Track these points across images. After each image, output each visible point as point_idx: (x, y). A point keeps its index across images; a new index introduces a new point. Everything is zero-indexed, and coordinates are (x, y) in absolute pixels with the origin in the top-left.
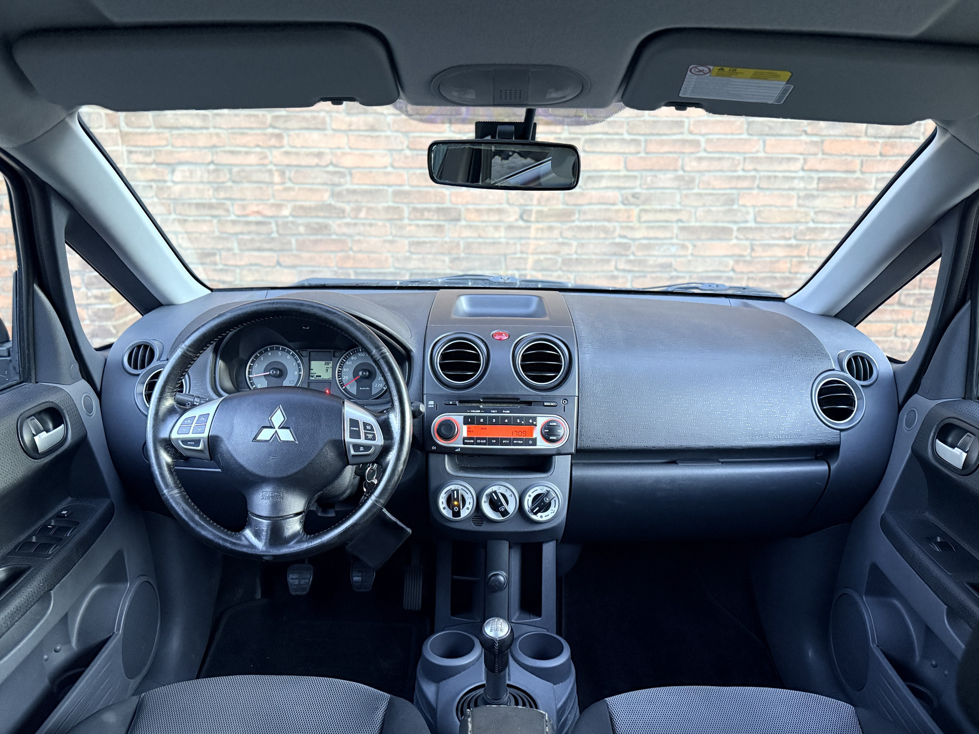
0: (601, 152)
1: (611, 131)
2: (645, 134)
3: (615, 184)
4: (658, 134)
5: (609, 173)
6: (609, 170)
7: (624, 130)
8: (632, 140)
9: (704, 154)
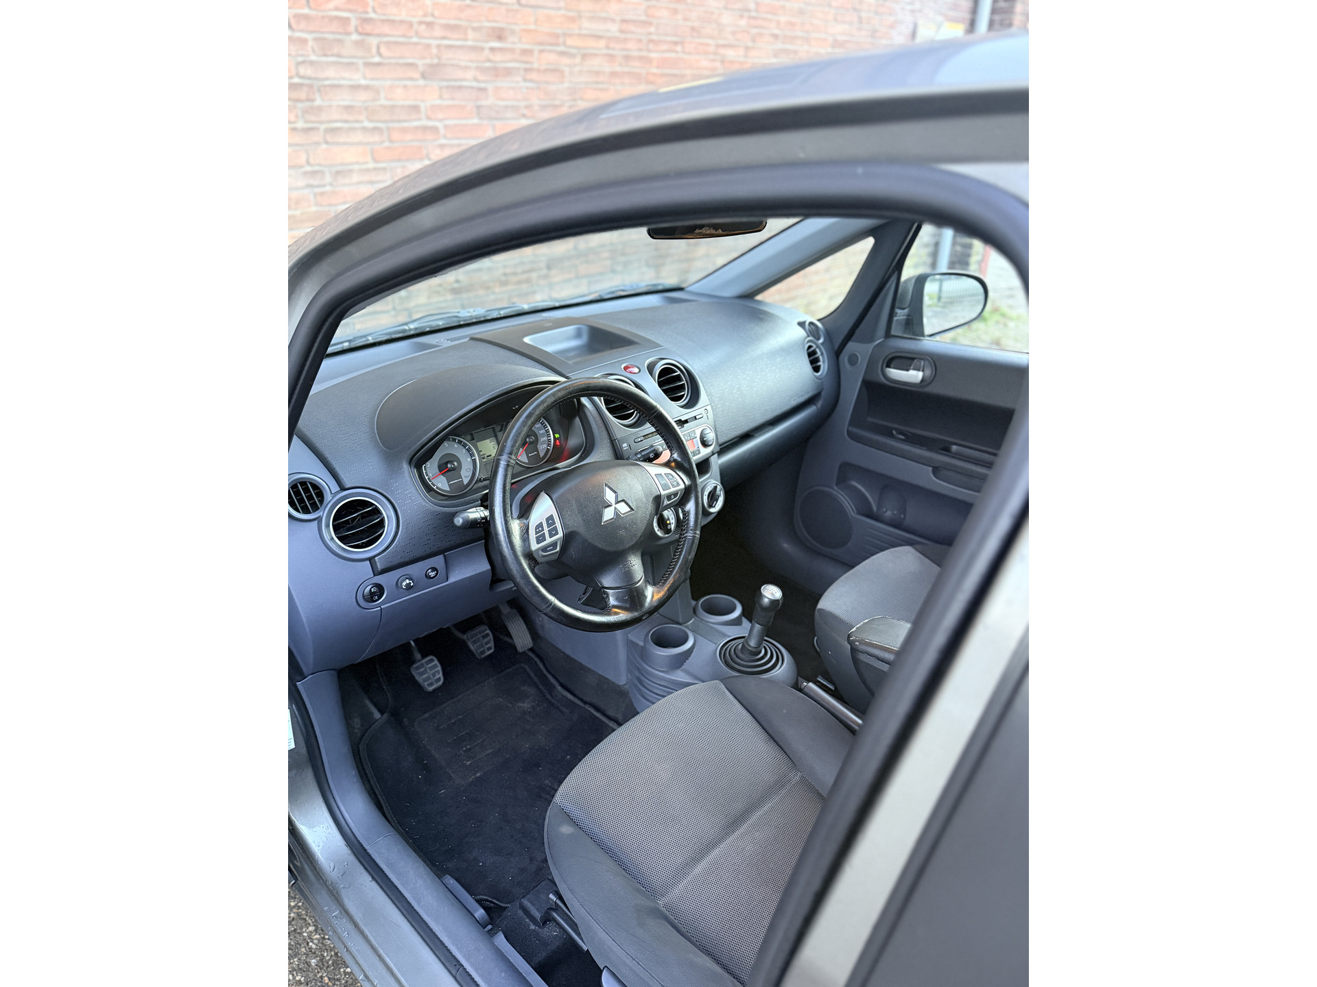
0: (345, 144)
1: (350, 118)
2: (385, 121)
3: (366, 178)
4: (399, 121)
5: (356, 167)
6: (357, 163)
7: (362, 117)
8: (375, 129)
9: (443, 141)
